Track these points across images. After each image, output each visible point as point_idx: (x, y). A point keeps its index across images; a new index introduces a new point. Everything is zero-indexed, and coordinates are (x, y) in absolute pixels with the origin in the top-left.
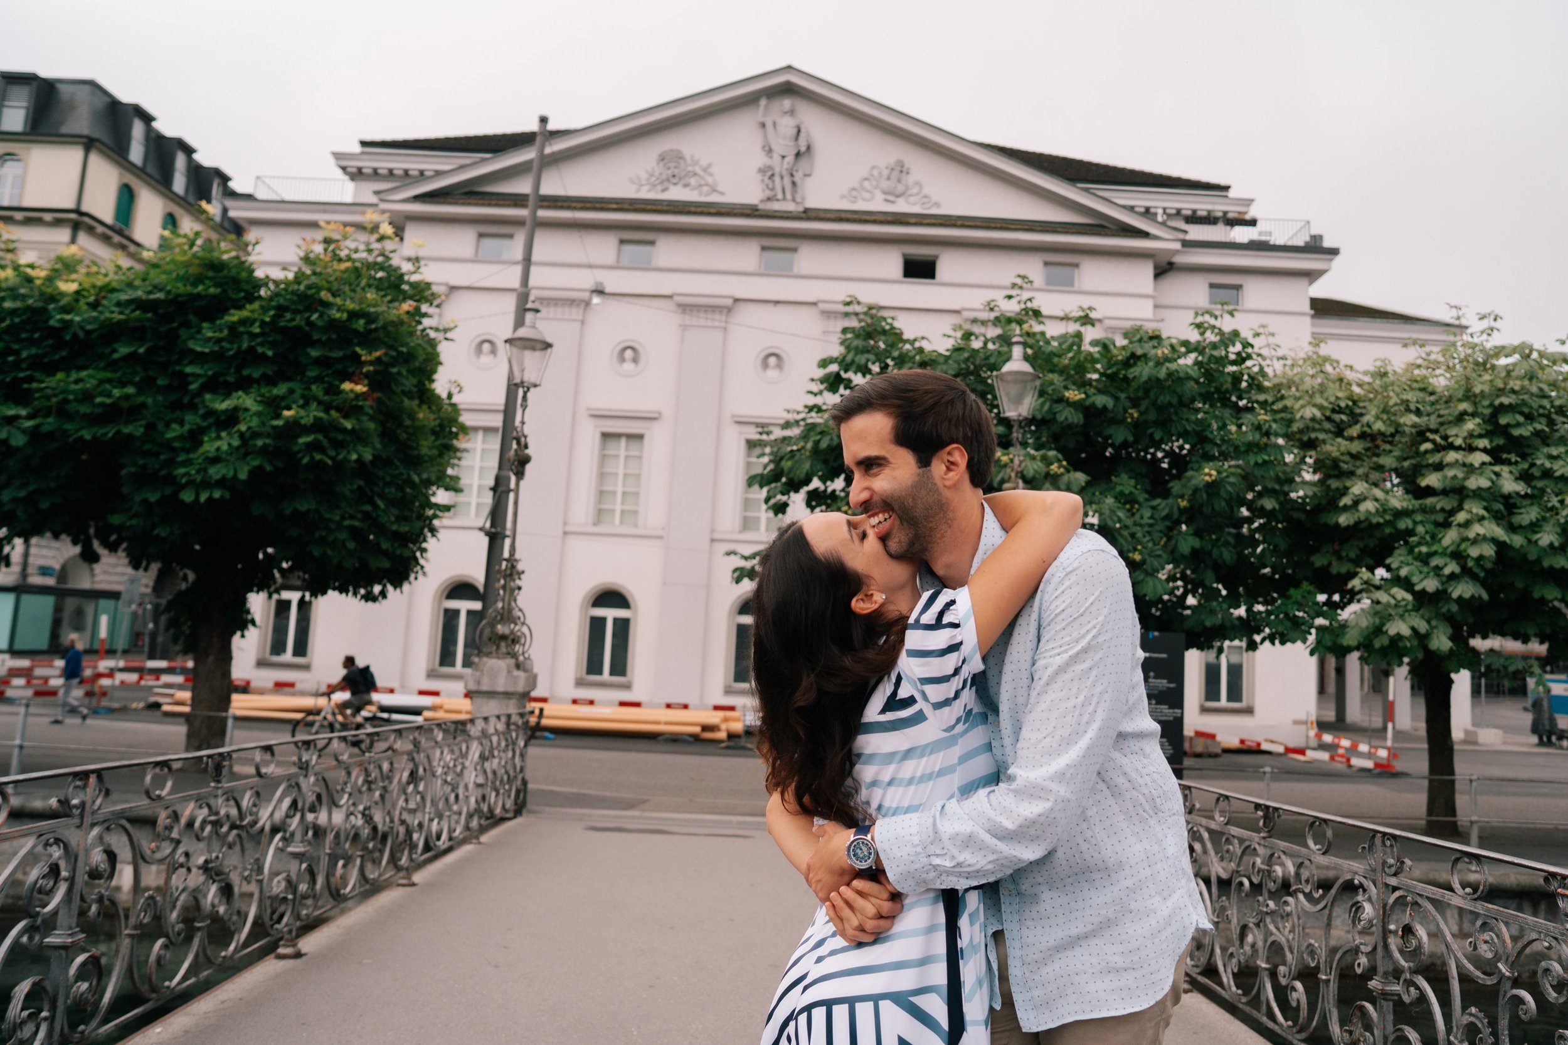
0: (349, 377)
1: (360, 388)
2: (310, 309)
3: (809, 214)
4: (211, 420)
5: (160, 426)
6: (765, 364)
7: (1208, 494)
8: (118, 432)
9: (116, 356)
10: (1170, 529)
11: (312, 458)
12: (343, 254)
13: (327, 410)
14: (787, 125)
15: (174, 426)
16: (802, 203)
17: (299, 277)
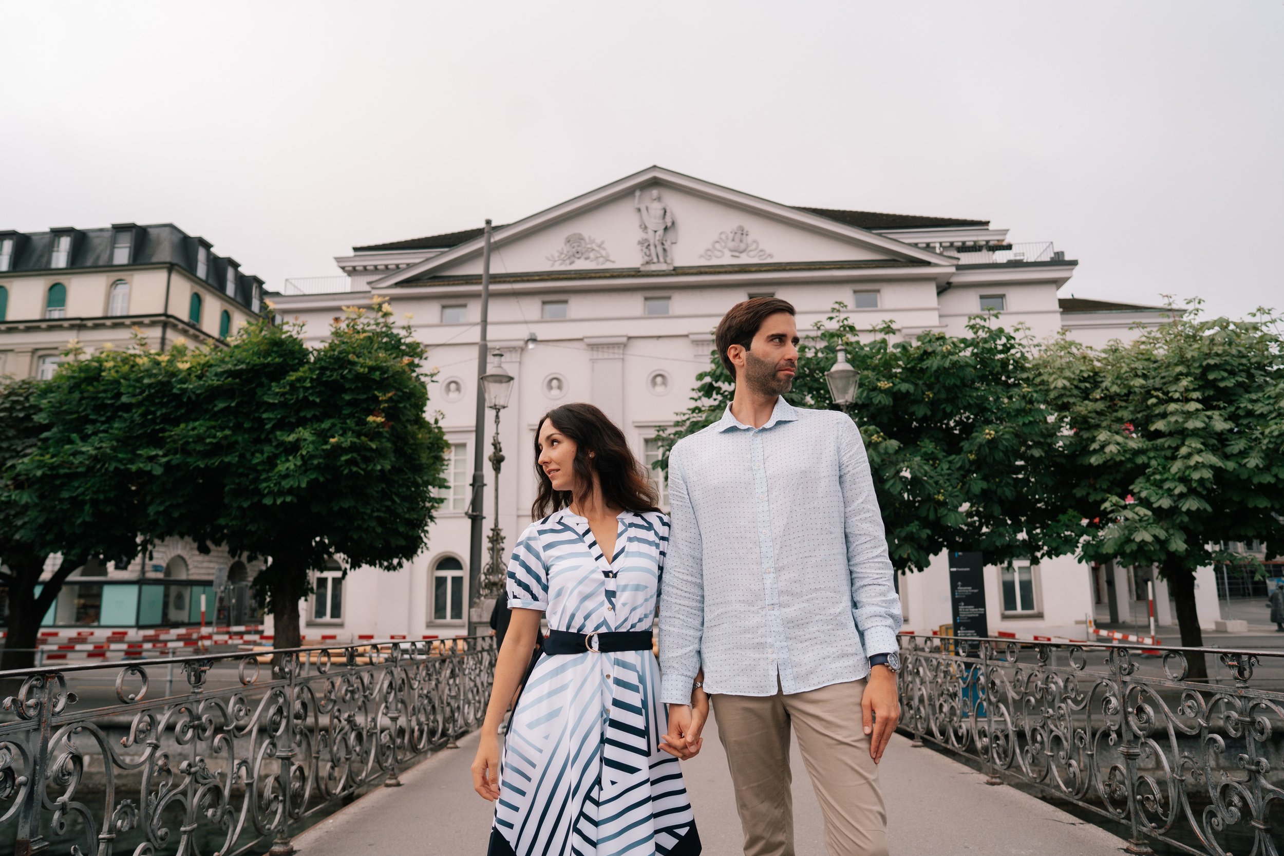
0: (371, 412)
1: (380, 419)
2: (342, 367)
3: (677, 271)
4: (281, 449)
5: (248, 456)
6: (654, 383)
7: (990, 449)
8: (222, 461)
9: (216, 409)
10: (964, 476)
11: (350, 470)
12: (359, 328)
13: (358, 437)
14: (656, 208)
15: (258, 455)
16: (672, 263)
17: (332, 347)
